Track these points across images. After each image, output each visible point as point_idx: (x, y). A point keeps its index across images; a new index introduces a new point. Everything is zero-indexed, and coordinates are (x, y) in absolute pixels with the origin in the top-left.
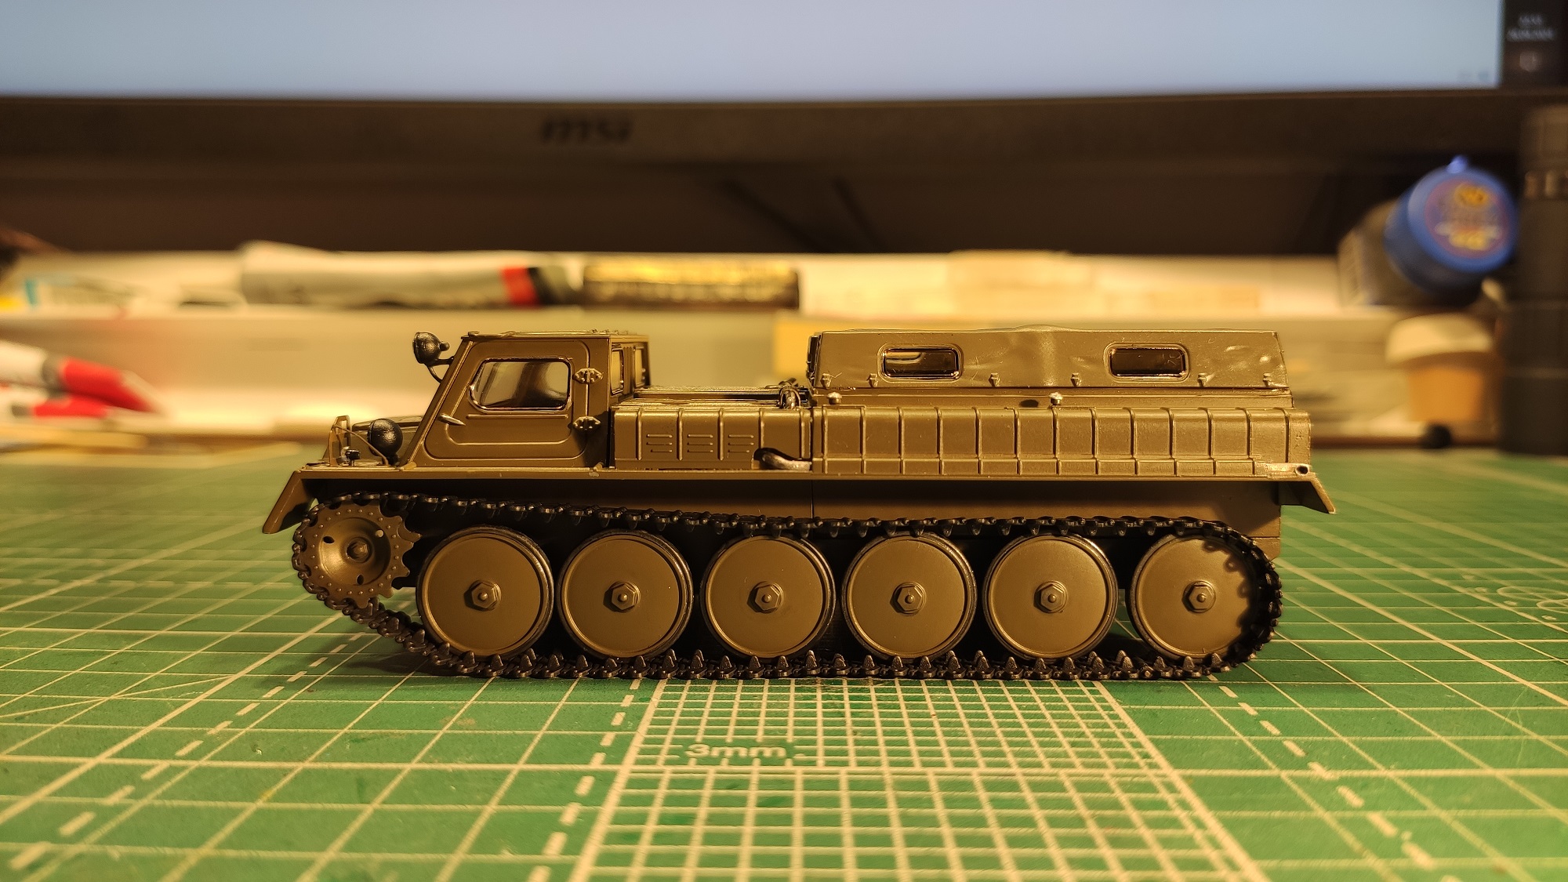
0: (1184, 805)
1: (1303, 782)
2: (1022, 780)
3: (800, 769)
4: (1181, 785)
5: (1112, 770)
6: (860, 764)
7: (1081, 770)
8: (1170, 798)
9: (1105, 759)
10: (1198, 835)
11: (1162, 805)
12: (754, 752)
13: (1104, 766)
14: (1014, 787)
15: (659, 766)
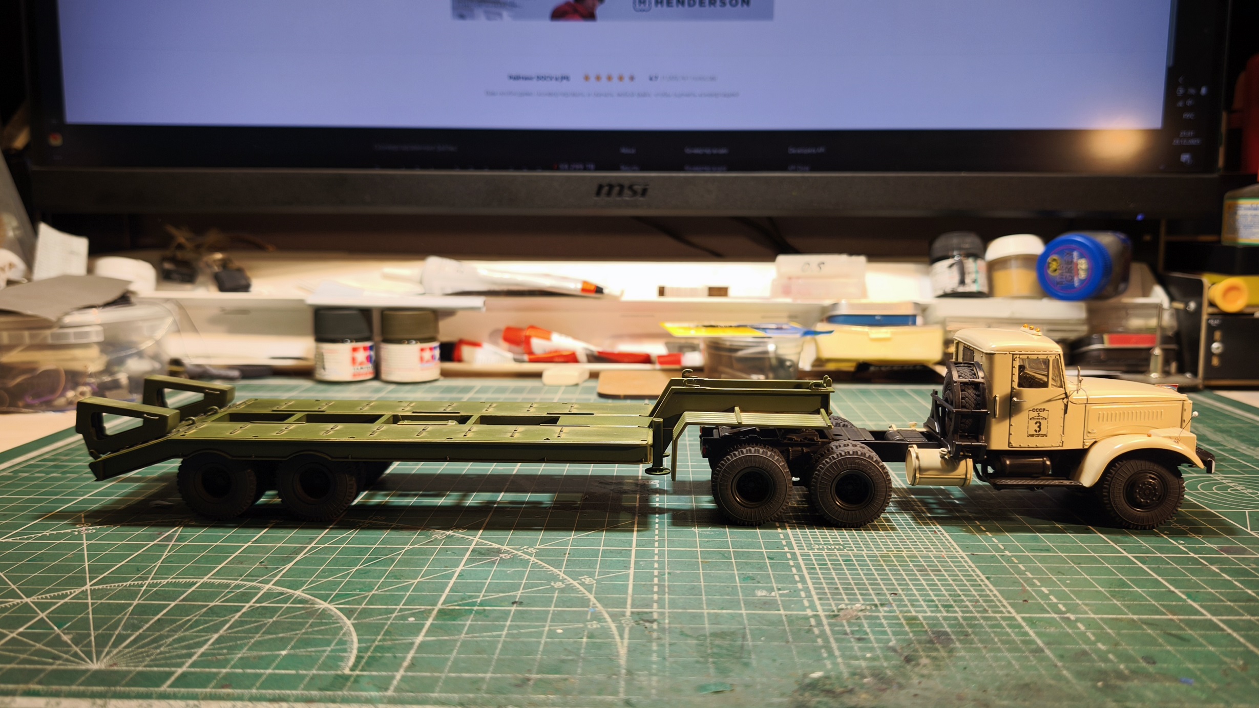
0: (966, 562)
1: (1003, 555)
2: (918, 556)
3: (850, 552)
4: (965, 557)
5: (945, 553)
6: (867, 551)
7: (935, 553)
8: (962, 560)
9: (942, 550)
10: (970, 569)
11: (960, 562)
12: (833, 547)
13: (942, 551)
14: (916, 557)
15: (806, 551)
